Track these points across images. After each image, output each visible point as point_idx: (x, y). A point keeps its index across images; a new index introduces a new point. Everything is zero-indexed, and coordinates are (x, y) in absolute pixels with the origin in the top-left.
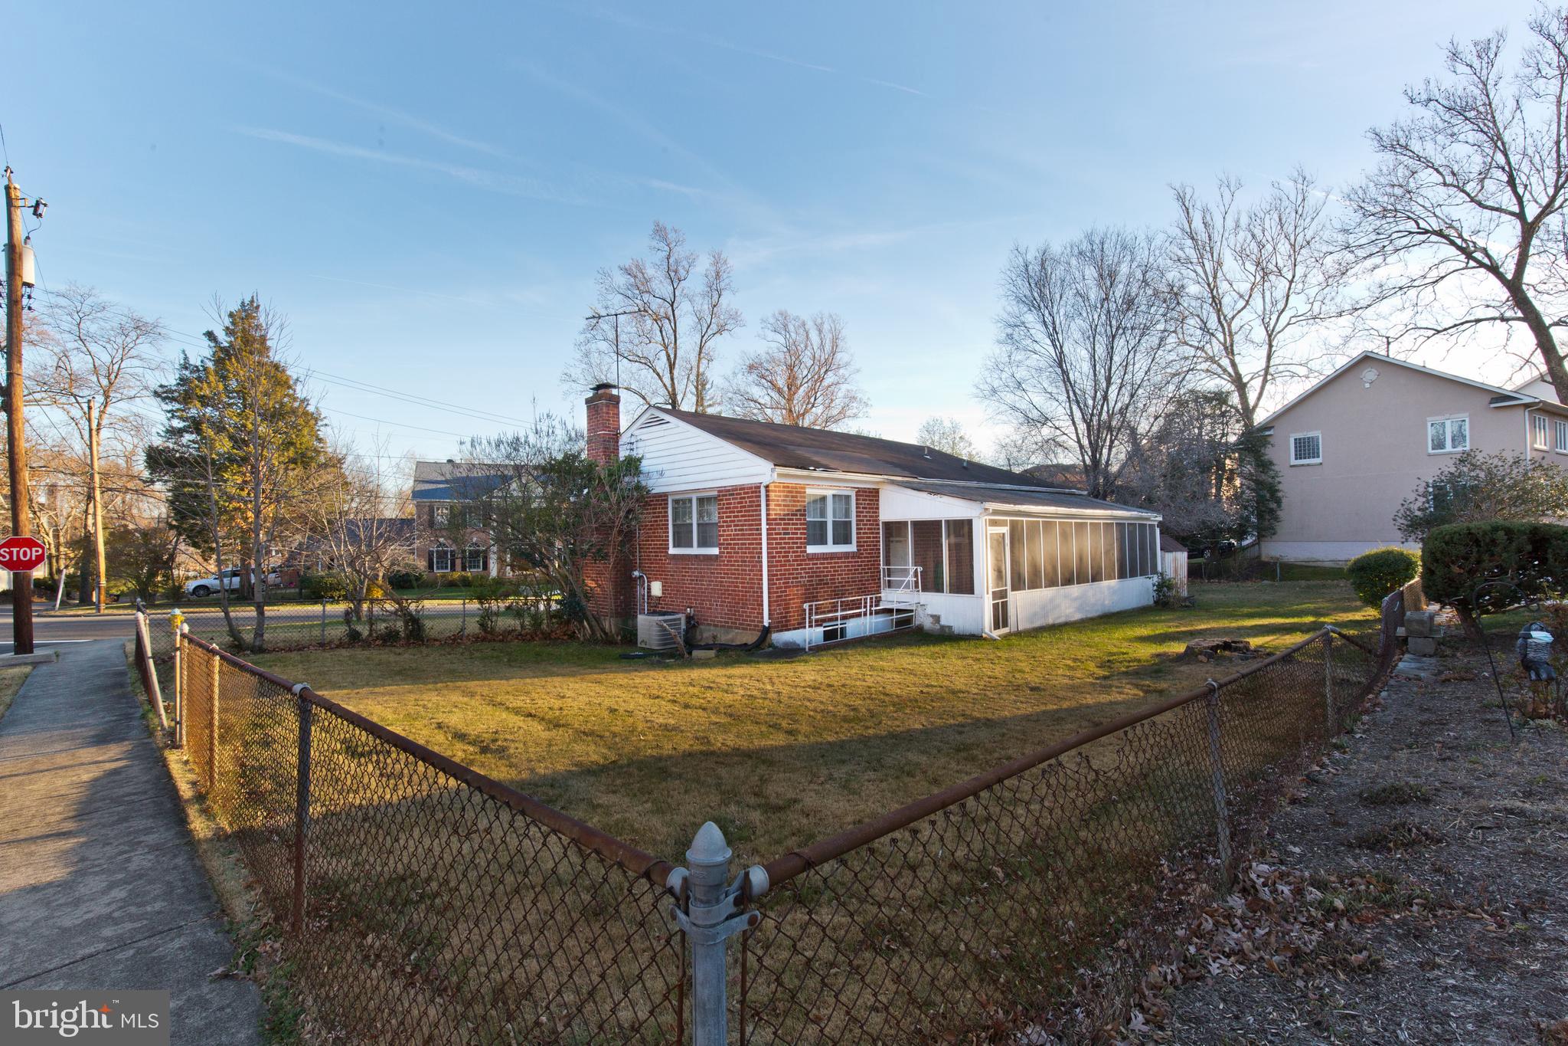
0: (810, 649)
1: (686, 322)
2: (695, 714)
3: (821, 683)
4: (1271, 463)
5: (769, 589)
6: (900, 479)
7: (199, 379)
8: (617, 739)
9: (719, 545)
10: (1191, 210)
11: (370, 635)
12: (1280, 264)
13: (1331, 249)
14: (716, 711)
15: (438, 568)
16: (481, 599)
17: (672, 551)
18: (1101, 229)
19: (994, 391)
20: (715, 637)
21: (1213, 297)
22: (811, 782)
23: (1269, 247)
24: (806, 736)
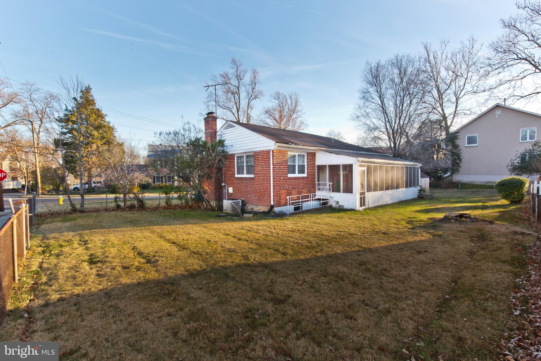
0: (289, 214)
1: (243, 95)
2: (243, 243)
3: (295, 229)
4: (458, 146)
5: (273, 190)
6: (324, 149)
7: (71, 114)
8: (208, 256)
9: (254, 174)
10: (429, 52)
11: (125, 206)
12: (462, 72)
13: (483, 65)
14: (252, 242)
15: (157, 182)
16: (166, 193)
17: (237, 176)
18: (401, 54)
19: (358, 117)
20: (252, 209)
21: (436, 85)
22: (295, 284)
23: (458, 66)
24: (291, 256)
